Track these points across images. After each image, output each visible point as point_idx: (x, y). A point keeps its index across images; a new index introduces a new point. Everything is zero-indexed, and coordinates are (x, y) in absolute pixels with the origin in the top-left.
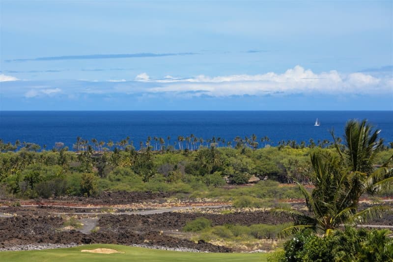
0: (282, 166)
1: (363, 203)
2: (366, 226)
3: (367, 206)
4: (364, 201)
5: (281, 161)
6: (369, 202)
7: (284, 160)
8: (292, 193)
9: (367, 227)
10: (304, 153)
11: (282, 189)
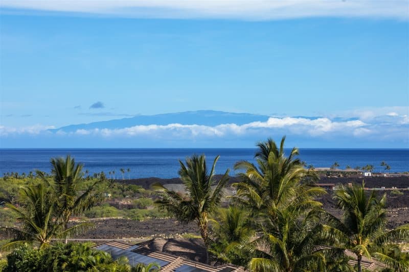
0: (7, 193)
1: (73, 221)
2: (75, 239)
3: (75, 223)
4: (74, 220)
5: (6, 189)
6: (77, 221)
7: (9, 188)
8: (14, 215)
9: (76, 241)
10: (25, 182)
11: (7, 211)
